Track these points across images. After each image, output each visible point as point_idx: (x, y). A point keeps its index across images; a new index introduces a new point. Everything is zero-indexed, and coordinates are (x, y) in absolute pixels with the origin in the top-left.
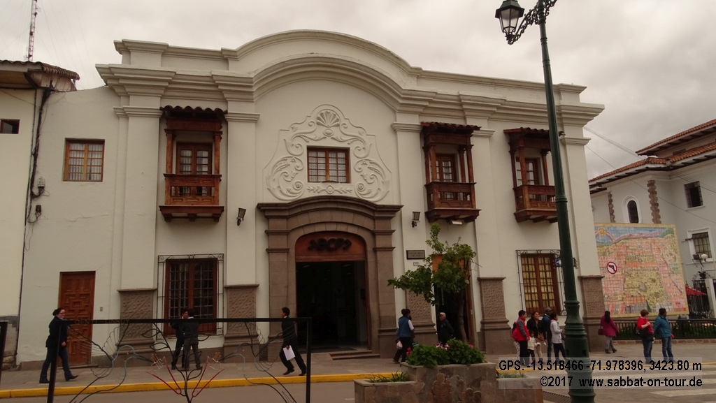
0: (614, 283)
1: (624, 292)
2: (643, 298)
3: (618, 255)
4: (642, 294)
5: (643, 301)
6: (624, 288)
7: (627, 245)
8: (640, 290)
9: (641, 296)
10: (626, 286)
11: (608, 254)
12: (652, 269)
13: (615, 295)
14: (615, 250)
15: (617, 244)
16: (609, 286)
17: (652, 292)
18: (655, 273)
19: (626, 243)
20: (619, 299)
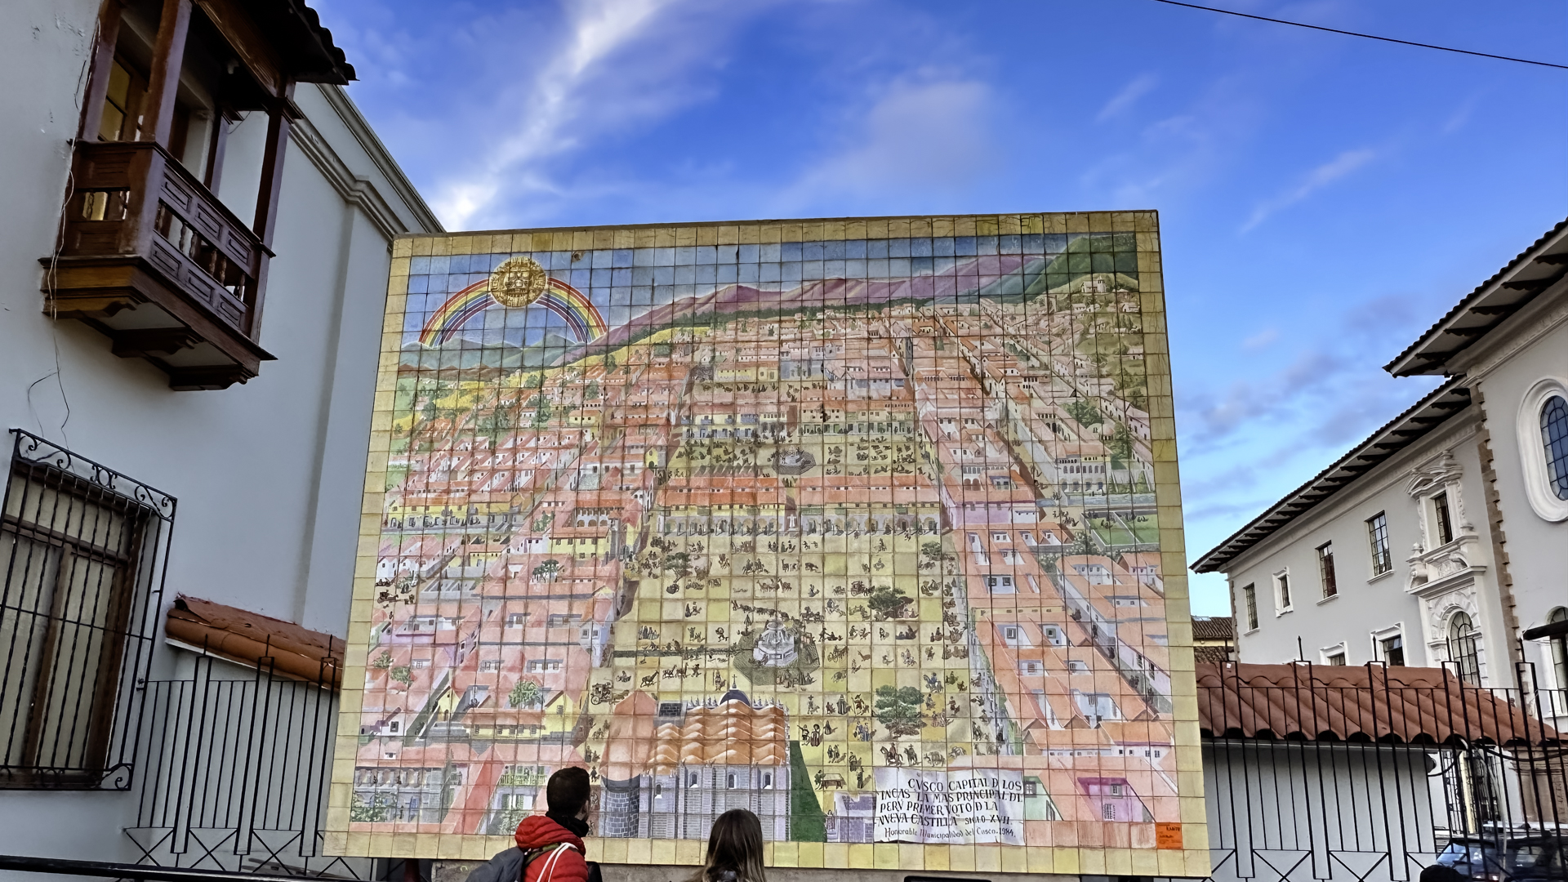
0: (537, 611)
1: (600, 677)
2: (764, 730)
3: (609, 428)
4: (763, 696)
5: (764, 754)
6: (610, 654)
7: (703, 356)
8: (755, 670)
9: (748, 715)
10: (626, 638)
11: (527, 419)
12: (884, 516)
13: (526, 694)
14: (588, 391)
15: (621, 356)
16: (489, 634)
17: (858, 683)
18: (907, 545)
19: (692, 346)
20: (551, 727)
